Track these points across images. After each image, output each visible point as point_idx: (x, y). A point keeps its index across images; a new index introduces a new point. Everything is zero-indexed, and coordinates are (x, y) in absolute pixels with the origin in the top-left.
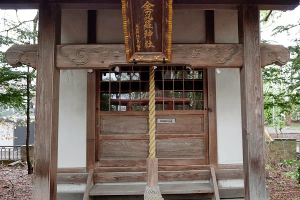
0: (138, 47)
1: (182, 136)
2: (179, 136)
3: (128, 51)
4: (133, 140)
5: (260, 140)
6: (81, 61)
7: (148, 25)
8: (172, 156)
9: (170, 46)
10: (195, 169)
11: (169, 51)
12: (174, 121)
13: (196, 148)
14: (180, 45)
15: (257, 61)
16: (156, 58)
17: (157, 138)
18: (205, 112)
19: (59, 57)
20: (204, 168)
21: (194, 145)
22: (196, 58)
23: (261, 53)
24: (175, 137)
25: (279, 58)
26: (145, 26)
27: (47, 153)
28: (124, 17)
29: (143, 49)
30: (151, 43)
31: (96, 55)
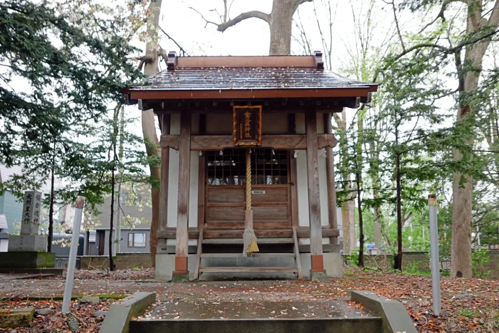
0: (241, 137)
1: (271, 204)
2: (268, 204)
3: (235, 139)
4: (232, 207)
5: (317, 194)
6: (205, 145)
7: (247, 124)
8: (263, 219)
9: (260, 136)
10: (281, 229)
11: (260, 139)
12: (264, 192)
13: (282, 213)
14: (267, 136)
15: (315, 145)
16: (252, 143)
17: (252, 205)
18: (288, 186)
19: (192, 143)
20: (287, 228)
21: (280, 211)
22: (278, 143)
23: (318, 140)
24: (265, 204)
25: (330, 143)
26: (246, 125)
27: (186, 200)
28: (234, 120)
29: (244, 138)
30: (249, 134)
31: (215, 142)
